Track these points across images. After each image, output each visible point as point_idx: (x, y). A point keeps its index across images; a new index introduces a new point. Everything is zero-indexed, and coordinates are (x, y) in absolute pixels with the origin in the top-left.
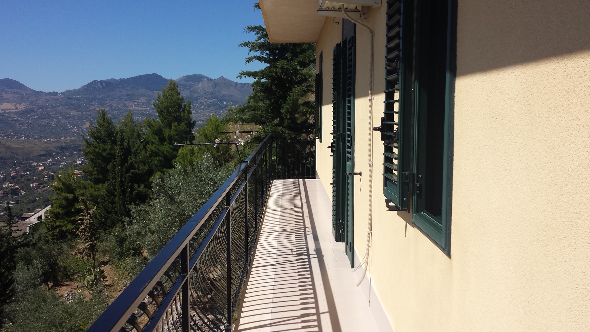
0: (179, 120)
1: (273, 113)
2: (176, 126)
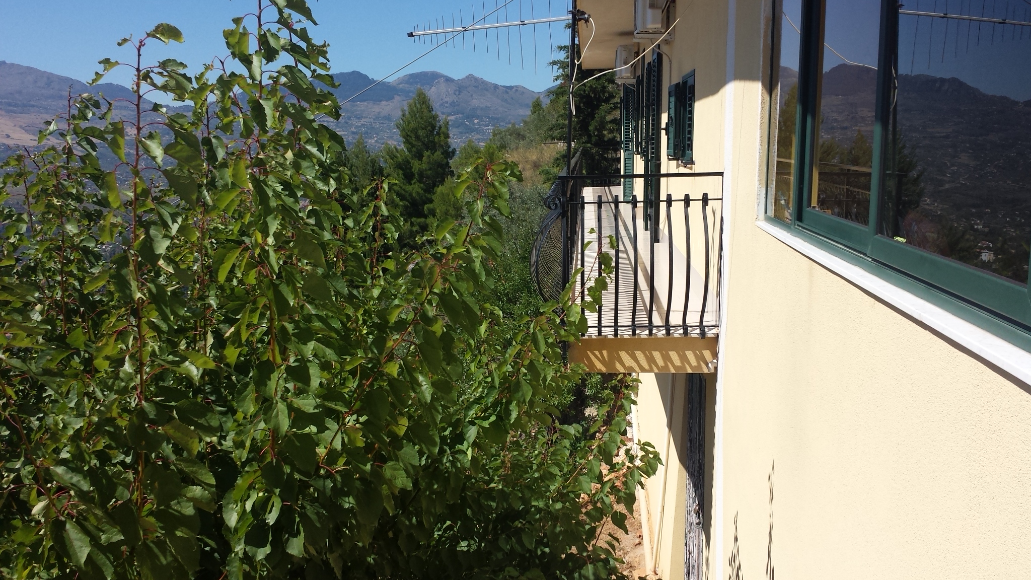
0: (431, 146)
1: (581, 131)
2: (429, 157)
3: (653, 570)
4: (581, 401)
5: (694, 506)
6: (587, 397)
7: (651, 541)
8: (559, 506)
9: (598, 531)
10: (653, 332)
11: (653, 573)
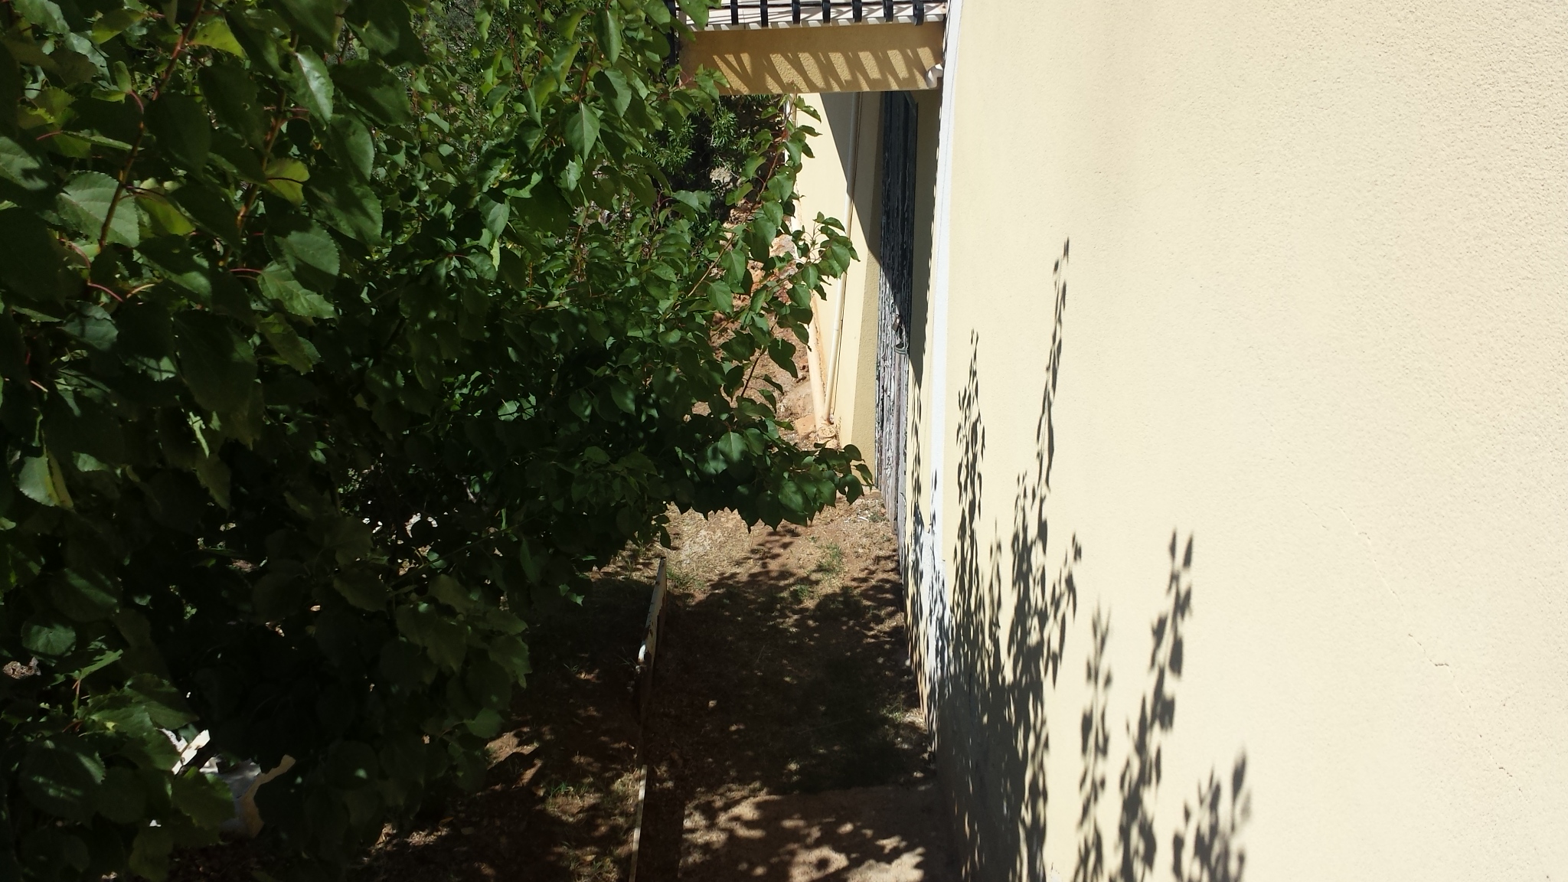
3: (825, 417)
4: (703, 159)
5: (893, 318)
6: (713, 150)
7: (822, 374)
8: (674, 337)
9: (748, 372)
10: (832, 16)
11: (826, 422)
